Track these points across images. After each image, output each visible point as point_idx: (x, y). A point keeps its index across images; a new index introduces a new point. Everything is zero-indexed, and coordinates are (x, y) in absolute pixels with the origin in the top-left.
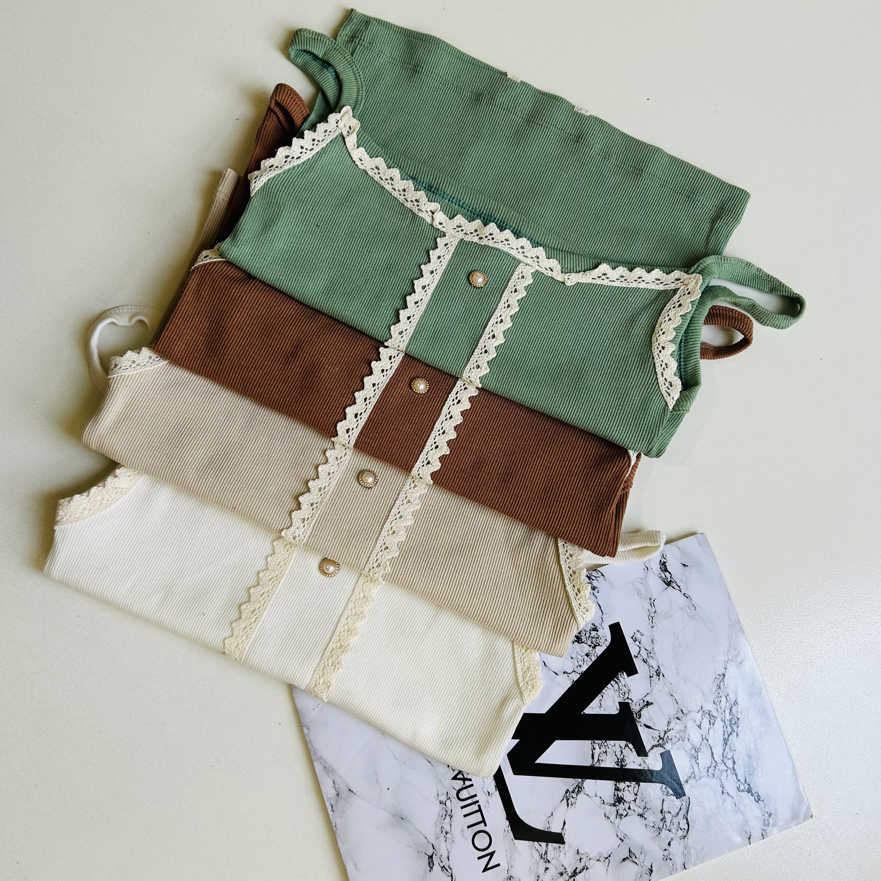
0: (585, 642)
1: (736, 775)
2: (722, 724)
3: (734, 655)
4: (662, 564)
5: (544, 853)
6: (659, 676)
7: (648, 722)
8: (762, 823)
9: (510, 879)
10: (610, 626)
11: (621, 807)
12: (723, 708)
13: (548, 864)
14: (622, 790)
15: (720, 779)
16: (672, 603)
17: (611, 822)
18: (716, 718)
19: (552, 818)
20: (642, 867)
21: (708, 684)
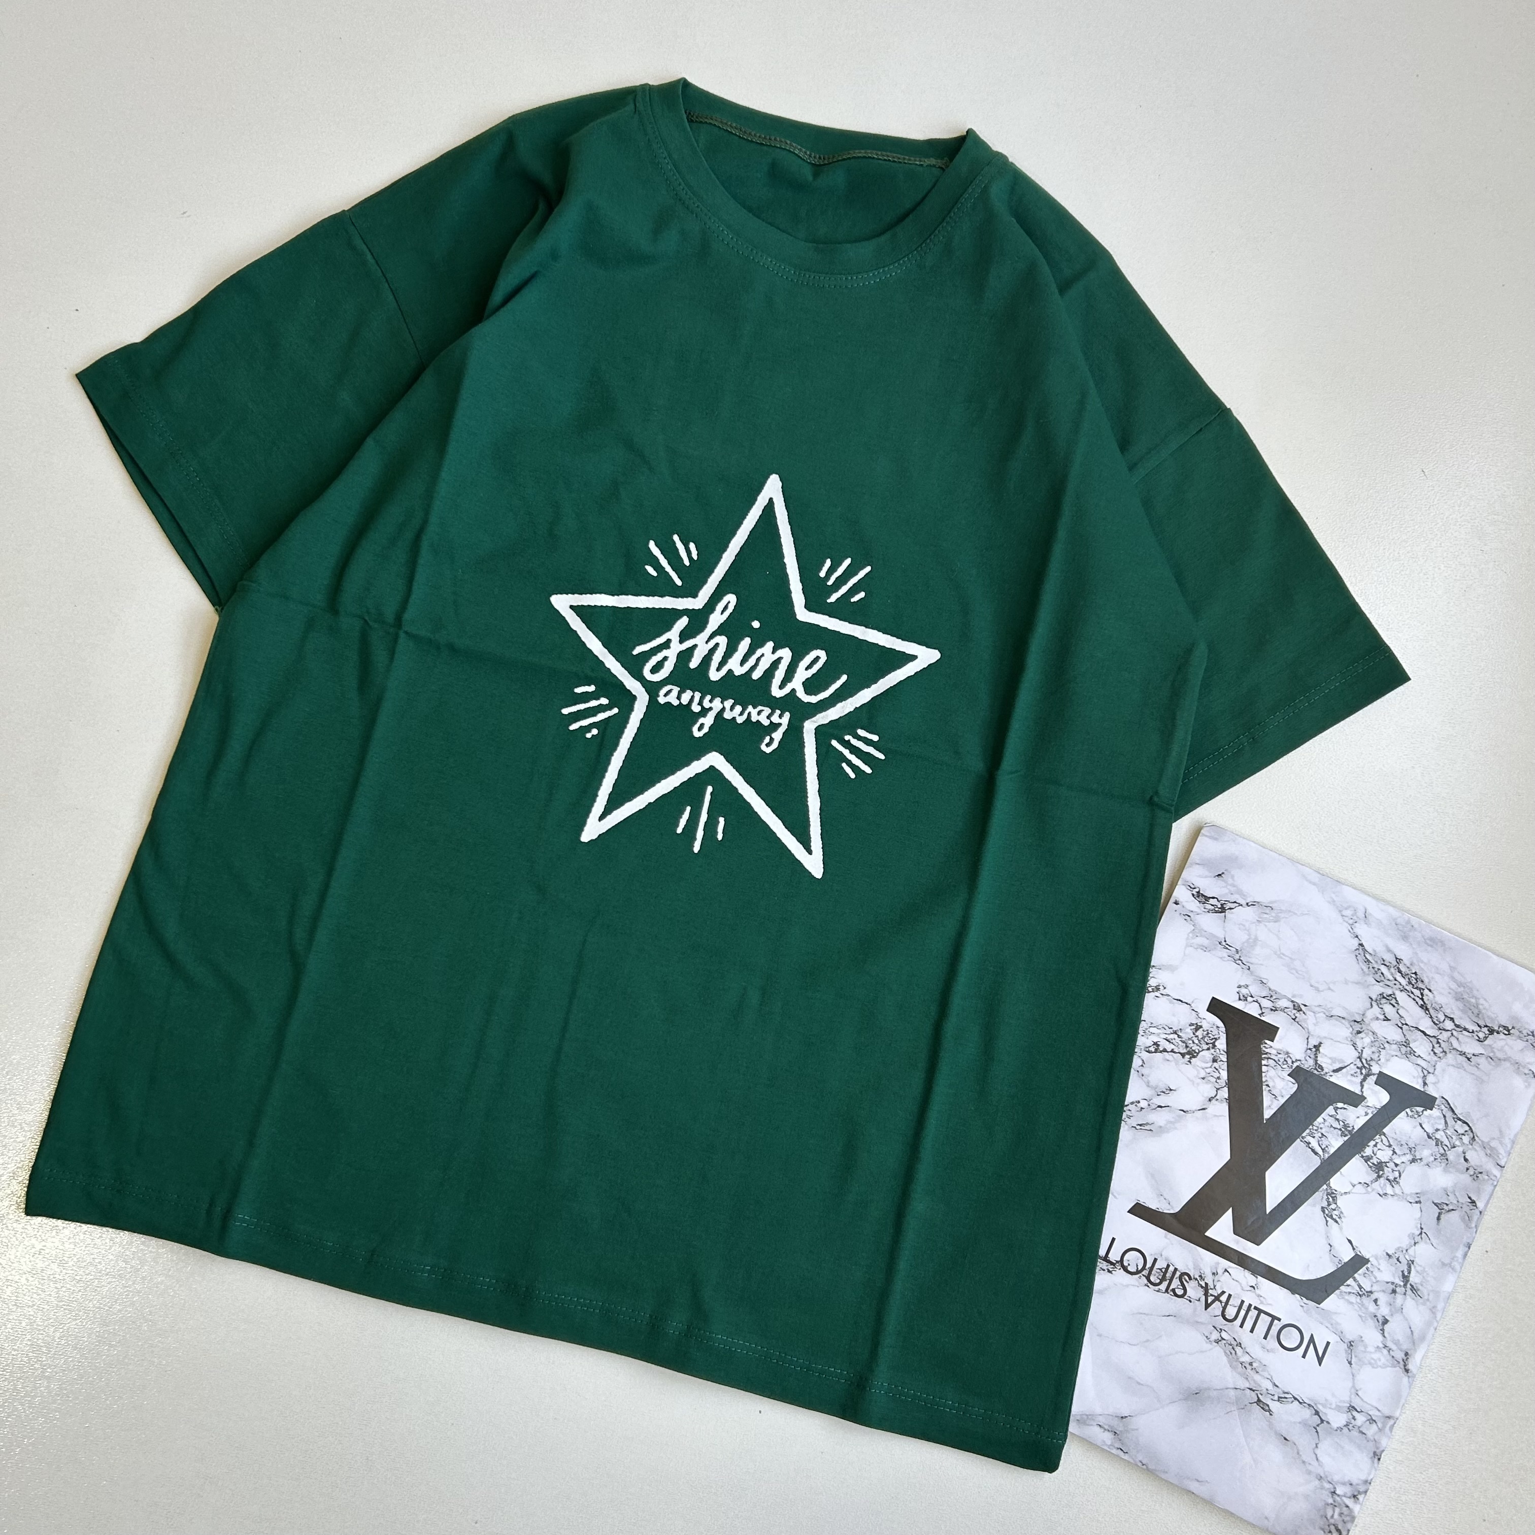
0: (1201, 1049)
1: (1465, 1029)
2: (1404, 994)
3: (1352, 915)
4: (1198, 897)
5: (1358, 1289)
6: (1301, 1010)
7: (1334, 1065)
9: (1352, 1345)
10: (1208, 1010)
11: (1388, 1172)
12: (1391, 978)
13: (1372, 1295)
14: (1373, 1155)
15: (1454, 1049)
16: (1244, 926)
17: (1392, 1195)
18: (1394, 994)
19: (1334, 1248)
20: (1461, 1207)
21: (1353, 969)
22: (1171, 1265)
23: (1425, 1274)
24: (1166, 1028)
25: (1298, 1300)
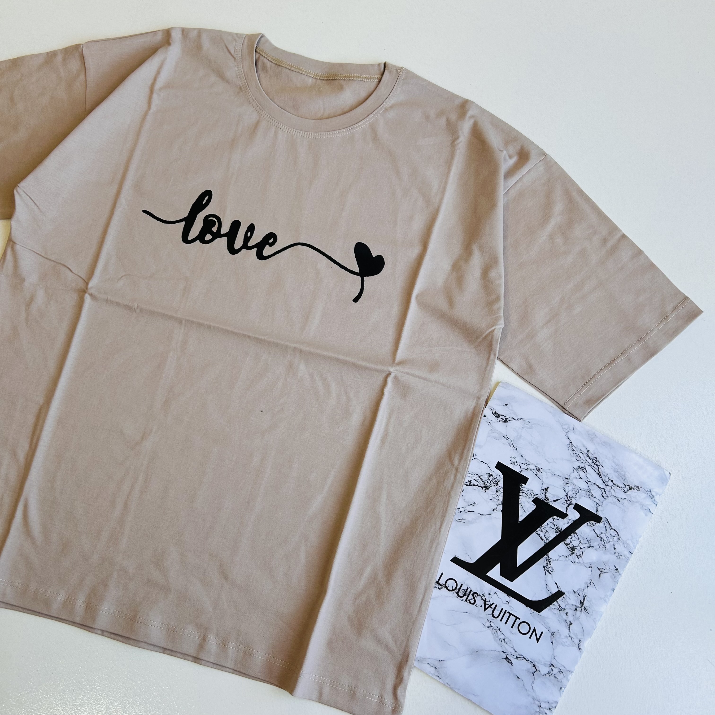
0: (491, 486)
1: (618, 486)
2: (590, 467)
3: (567, 428)
4: (495, 414)
5: (559, 607)
6: (540, 471)
7: (554, 498)
8: (650, 498)
9: (554, 634)
10: (496, 467)
11: (576, 551)
12: (584, 459)
13: (565, 611)
14: (570, 543)
15: (612, 495)
16: (515, 429)
17: (578, 563)
18: (585, 467)
19: (548, 586)
20: (611, 571)
21: (567, 454)
22: (469, 588)
23: (591, 603)
24: (475, 474)
25: (529, 610)
